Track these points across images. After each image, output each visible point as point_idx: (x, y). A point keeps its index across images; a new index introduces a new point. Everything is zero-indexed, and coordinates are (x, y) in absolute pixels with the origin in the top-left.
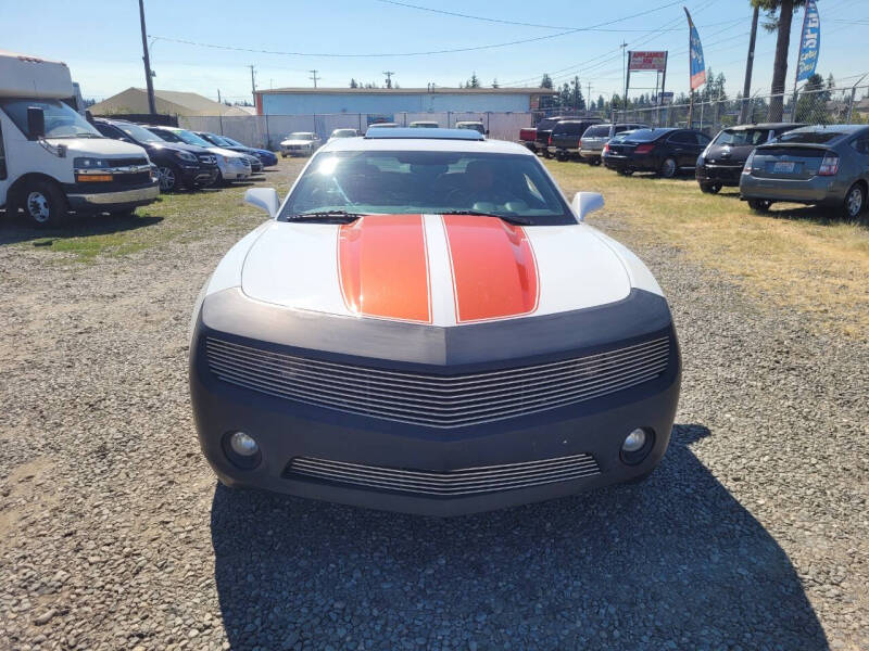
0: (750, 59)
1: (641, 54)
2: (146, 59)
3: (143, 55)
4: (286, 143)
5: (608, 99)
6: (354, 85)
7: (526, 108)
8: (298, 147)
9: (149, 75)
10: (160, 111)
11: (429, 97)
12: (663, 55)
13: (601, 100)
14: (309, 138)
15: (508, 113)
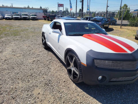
0: (76, 6)
1: (60, 4)
5: (51, 11)
7: (43, 12)
11: (24, 9)
12: (63, 5)
13: (50, 11)
15: (40, 13)
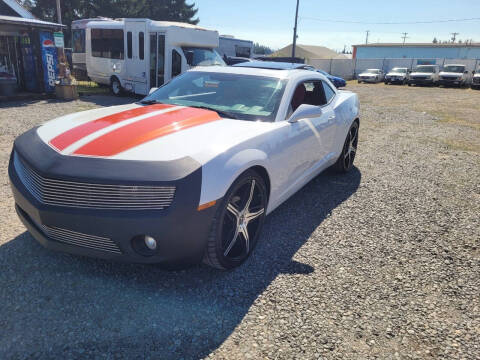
2: (295, 29)
3: (294, 26)
4: (361, 75)
6: (435, 41)
8: (368, 77)
9: (295, 37)
10: (297, 56)
14: (376, 72)
